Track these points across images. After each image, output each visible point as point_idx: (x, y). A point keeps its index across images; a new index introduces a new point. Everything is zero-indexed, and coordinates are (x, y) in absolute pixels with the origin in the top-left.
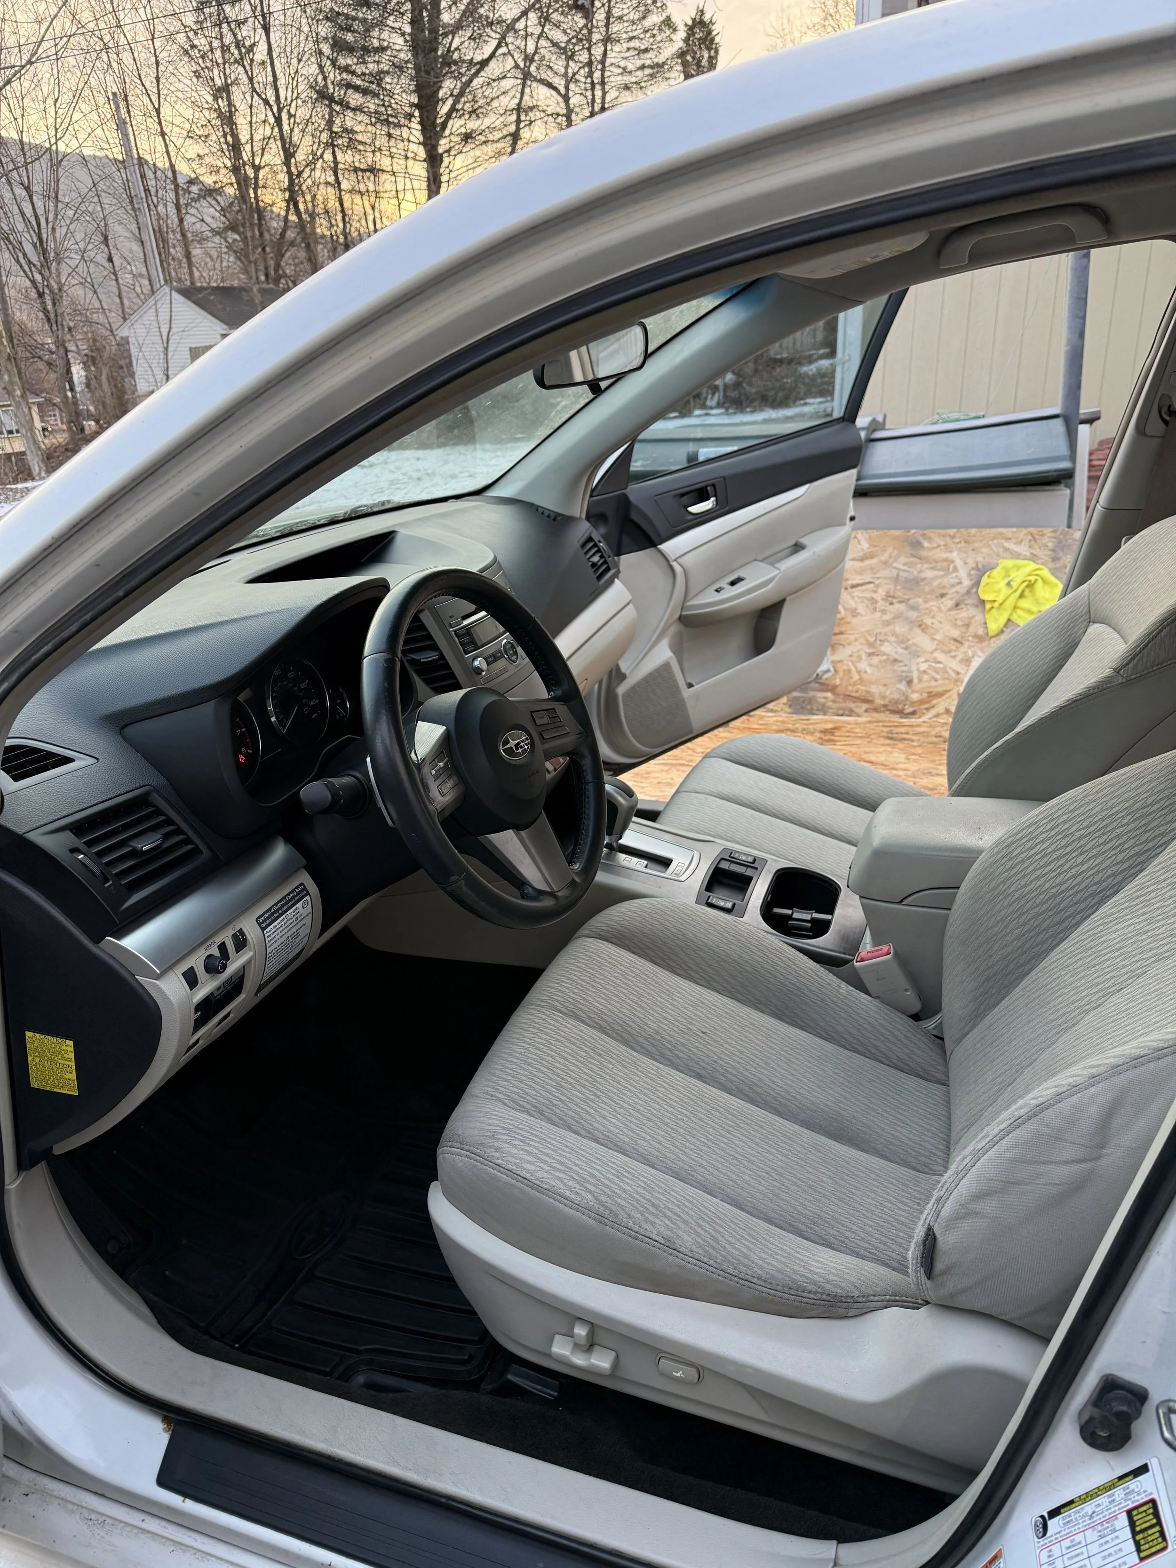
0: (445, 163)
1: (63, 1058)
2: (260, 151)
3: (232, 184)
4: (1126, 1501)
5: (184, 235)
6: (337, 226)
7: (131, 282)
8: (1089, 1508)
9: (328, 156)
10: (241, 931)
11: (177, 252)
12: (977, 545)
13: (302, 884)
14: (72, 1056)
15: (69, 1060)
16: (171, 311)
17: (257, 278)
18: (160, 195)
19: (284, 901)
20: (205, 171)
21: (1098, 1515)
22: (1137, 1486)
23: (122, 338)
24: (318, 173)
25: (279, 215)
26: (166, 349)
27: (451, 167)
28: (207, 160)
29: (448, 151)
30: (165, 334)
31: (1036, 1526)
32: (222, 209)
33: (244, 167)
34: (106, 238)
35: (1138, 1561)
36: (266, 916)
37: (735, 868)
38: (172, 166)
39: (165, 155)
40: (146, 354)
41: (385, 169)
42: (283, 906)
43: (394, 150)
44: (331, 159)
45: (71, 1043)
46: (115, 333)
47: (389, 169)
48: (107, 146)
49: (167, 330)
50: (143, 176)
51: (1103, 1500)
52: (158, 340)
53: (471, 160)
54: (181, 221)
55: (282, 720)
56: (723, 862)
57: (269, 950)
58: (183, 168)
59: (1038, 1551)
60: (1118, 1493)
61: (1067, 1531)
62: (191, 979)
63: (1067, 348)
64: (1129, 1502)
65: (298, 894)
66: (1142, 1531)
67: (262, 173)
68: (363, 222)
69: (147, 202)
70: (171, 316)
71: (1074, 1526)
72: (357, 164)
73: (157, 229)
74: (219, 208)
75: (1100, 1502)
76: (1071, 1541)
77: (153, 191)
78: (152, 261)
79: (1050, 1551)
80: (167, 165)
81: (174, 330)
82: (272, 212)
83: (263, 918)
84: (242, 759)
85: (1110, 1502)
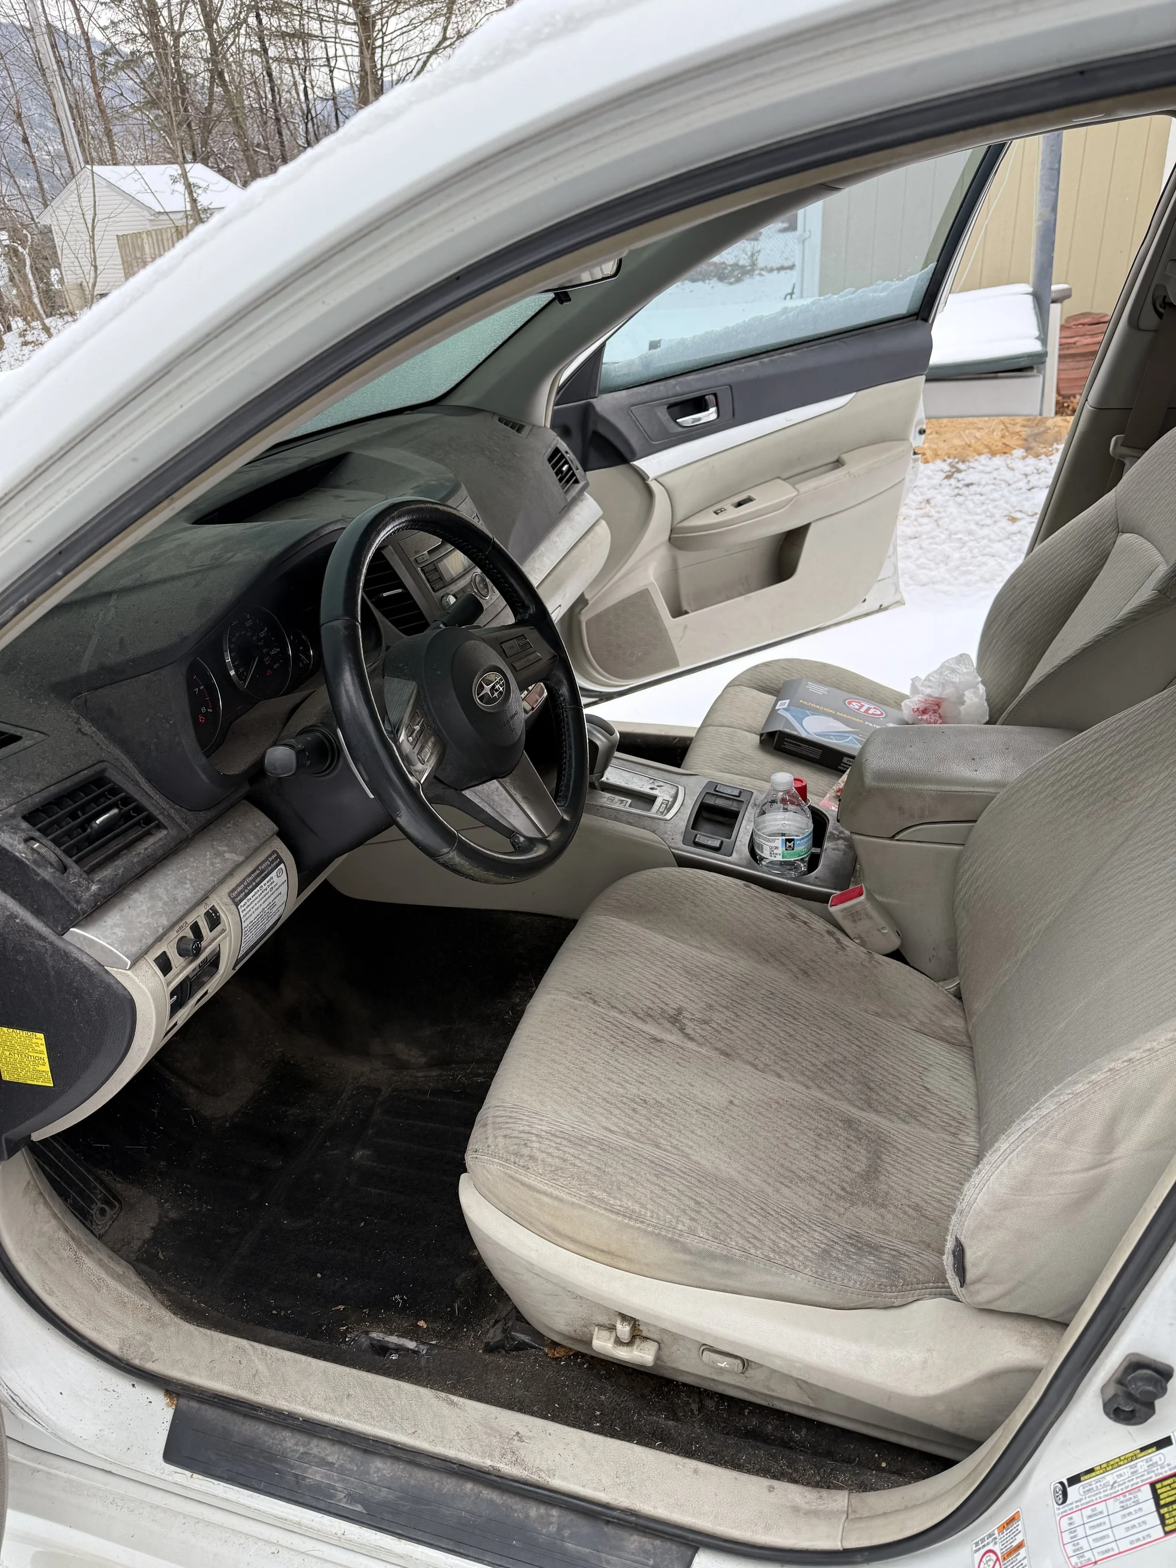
0: (378, 26)
1: (34, 1051)
2: (178, 16)
3: (150, 53)
4: (1148, 1473)
5: (102, 111)
6: (266, 98)
7: (50, 164)
8: (1110, 1477)
9: (252, 20)
10: (213, 909)
11: (96, 129)
12: (948, 436)
13: (274, 852)
14: (43, 1048)
15: (41, 1052)
16: (94, 196)
17: (184, 157)
18: (74, 68)
19: (258, 872)
20: (120, 40)
21: (1119, 1485)
22: (1160, 1459)
23: (45, 226)
24: (242, 39)
25: (203, 86)
26: (92, 237)
27: (384, 30)
28: (122, 27)
29: (381, 13)
30: (89, 221)
31: (1055, 1492)
32: (142, 82)
33: (163, 34)
34: (19, 116)
35: (1162, 1534)
36: (239, 889)
37: (720, 802)
38: (85, 33)
39: (76, 22)
40: (71, 243)
41: (314, 32)
42: (256, 877)
43: (323, 12)
44: (256, 22)
45: (41, 1036)
46: (37, 220)
47: (318, 33)
48: (12, 13)
49: (92, 216)
50: (54, 46)
51: (1125, 1470)
52: (82, 227)
53: (405, 23)
54: (99, 95)
55: (242, 673)
56: (708, 797)
57: (244, 925)
58: (96, 35)
59: (1058, 1518)
60: (1141, 1464)
61: (1088, 1500)
62: (164, 964)
63: (1040, 223)
64: (1152, 1474)
65: (272, 862)
66: (1166, 1505)
67: (183, 40)
68: (294, 92)
69: (60, 75)
70: (95, 202)
71: (1095, 1495)
72: (284, 29)
73: (73, 105)
74: (138, 81)
75: (1121, 1472)
76: (1093, 1510)
77: (66, 62)
78: (71, 141)
79: (1071, 1518)
80: (79, 33)
81: (98, 217)
82: (196, 84)
83: (236, 892)
84: (202, 719)
85: (1132, 1473)
